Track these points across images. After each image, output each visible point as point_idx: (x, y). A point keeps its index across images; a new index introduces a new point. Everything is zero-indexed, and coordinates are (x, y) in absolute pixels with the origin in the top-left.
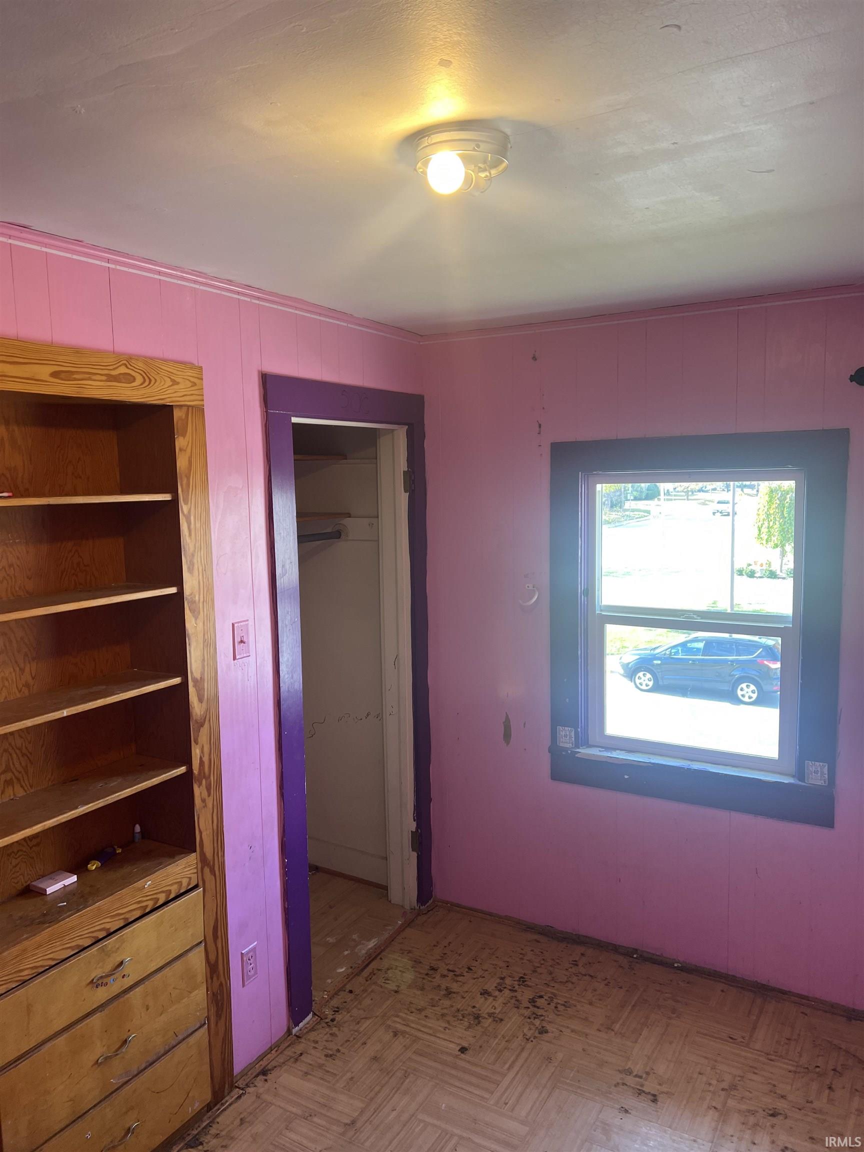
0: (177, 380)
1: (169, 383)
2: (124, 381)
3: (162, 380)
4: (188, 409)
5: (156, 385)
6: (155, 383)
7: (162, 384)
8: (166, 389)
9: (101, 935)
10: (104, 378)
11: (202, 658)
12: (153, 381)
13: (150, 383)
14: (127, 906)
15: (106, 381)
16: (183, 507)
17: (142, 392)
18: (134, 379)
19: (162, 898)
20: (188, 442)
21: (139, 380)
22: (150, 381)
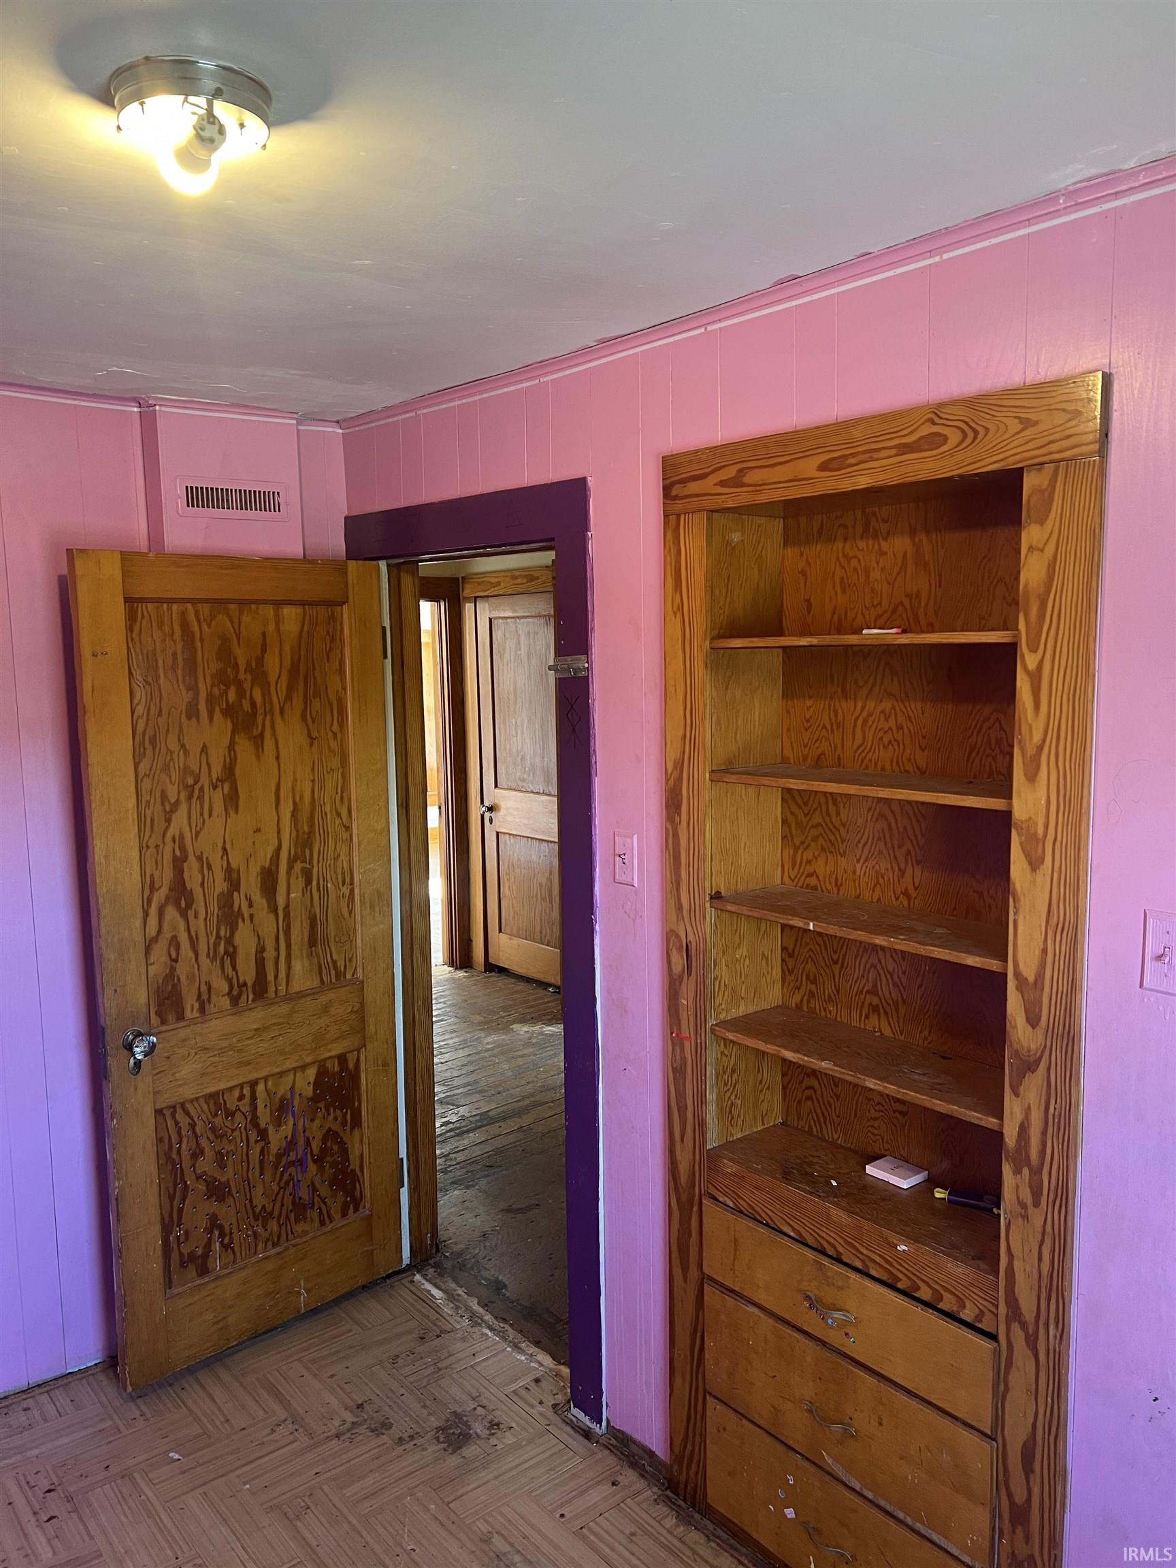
0: (1033, 417)
1: (1015, 426)
2: (926, 447)
3: (1000, 424)
4: (1057, 468)
5: (988, 437)
6: (986, 435)
7: (1000, 432)
8: (1010, 440)
9: (831, 1252)
10: (893, 452)
11: (1042, 947)
12: (982, 431)
13: (975, 438)
14: (871, 1251)
15: (896, 455)
16: (1027, 657)
17: (960, 456)
18: (945, 439)
19: (925, 1293)
20: (1051, 534)
21: (954, 437)
22: (976, 433)
